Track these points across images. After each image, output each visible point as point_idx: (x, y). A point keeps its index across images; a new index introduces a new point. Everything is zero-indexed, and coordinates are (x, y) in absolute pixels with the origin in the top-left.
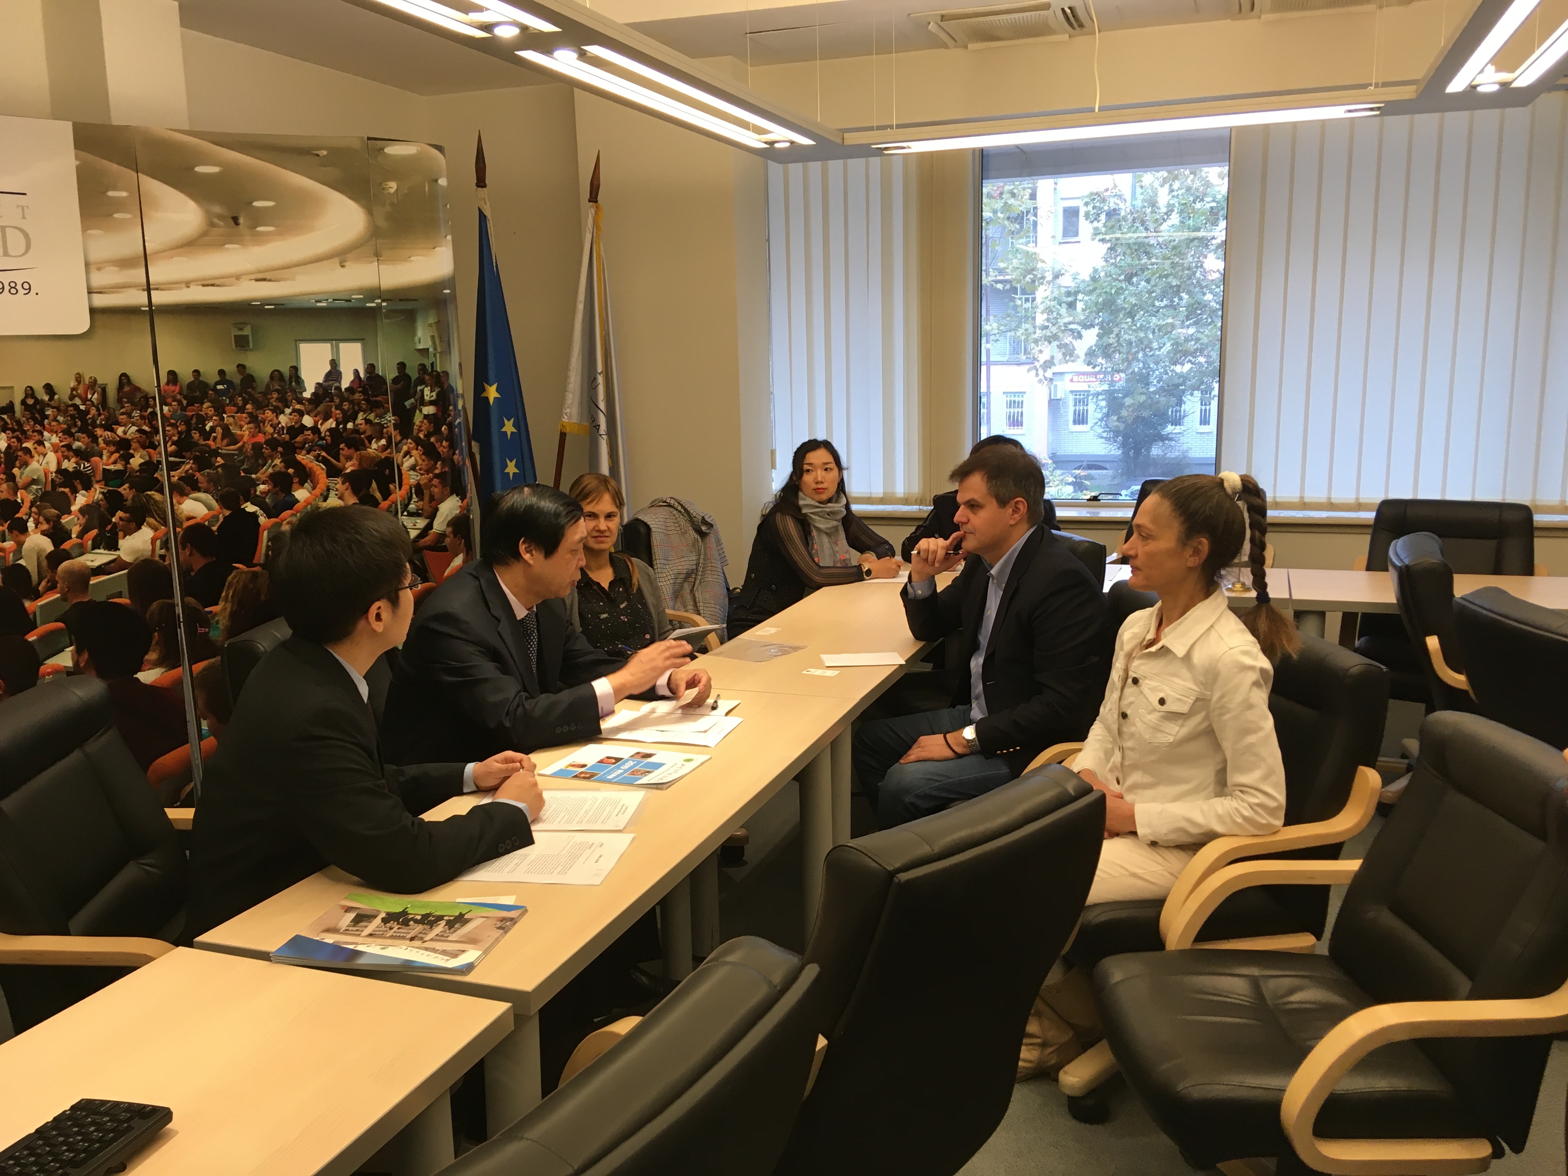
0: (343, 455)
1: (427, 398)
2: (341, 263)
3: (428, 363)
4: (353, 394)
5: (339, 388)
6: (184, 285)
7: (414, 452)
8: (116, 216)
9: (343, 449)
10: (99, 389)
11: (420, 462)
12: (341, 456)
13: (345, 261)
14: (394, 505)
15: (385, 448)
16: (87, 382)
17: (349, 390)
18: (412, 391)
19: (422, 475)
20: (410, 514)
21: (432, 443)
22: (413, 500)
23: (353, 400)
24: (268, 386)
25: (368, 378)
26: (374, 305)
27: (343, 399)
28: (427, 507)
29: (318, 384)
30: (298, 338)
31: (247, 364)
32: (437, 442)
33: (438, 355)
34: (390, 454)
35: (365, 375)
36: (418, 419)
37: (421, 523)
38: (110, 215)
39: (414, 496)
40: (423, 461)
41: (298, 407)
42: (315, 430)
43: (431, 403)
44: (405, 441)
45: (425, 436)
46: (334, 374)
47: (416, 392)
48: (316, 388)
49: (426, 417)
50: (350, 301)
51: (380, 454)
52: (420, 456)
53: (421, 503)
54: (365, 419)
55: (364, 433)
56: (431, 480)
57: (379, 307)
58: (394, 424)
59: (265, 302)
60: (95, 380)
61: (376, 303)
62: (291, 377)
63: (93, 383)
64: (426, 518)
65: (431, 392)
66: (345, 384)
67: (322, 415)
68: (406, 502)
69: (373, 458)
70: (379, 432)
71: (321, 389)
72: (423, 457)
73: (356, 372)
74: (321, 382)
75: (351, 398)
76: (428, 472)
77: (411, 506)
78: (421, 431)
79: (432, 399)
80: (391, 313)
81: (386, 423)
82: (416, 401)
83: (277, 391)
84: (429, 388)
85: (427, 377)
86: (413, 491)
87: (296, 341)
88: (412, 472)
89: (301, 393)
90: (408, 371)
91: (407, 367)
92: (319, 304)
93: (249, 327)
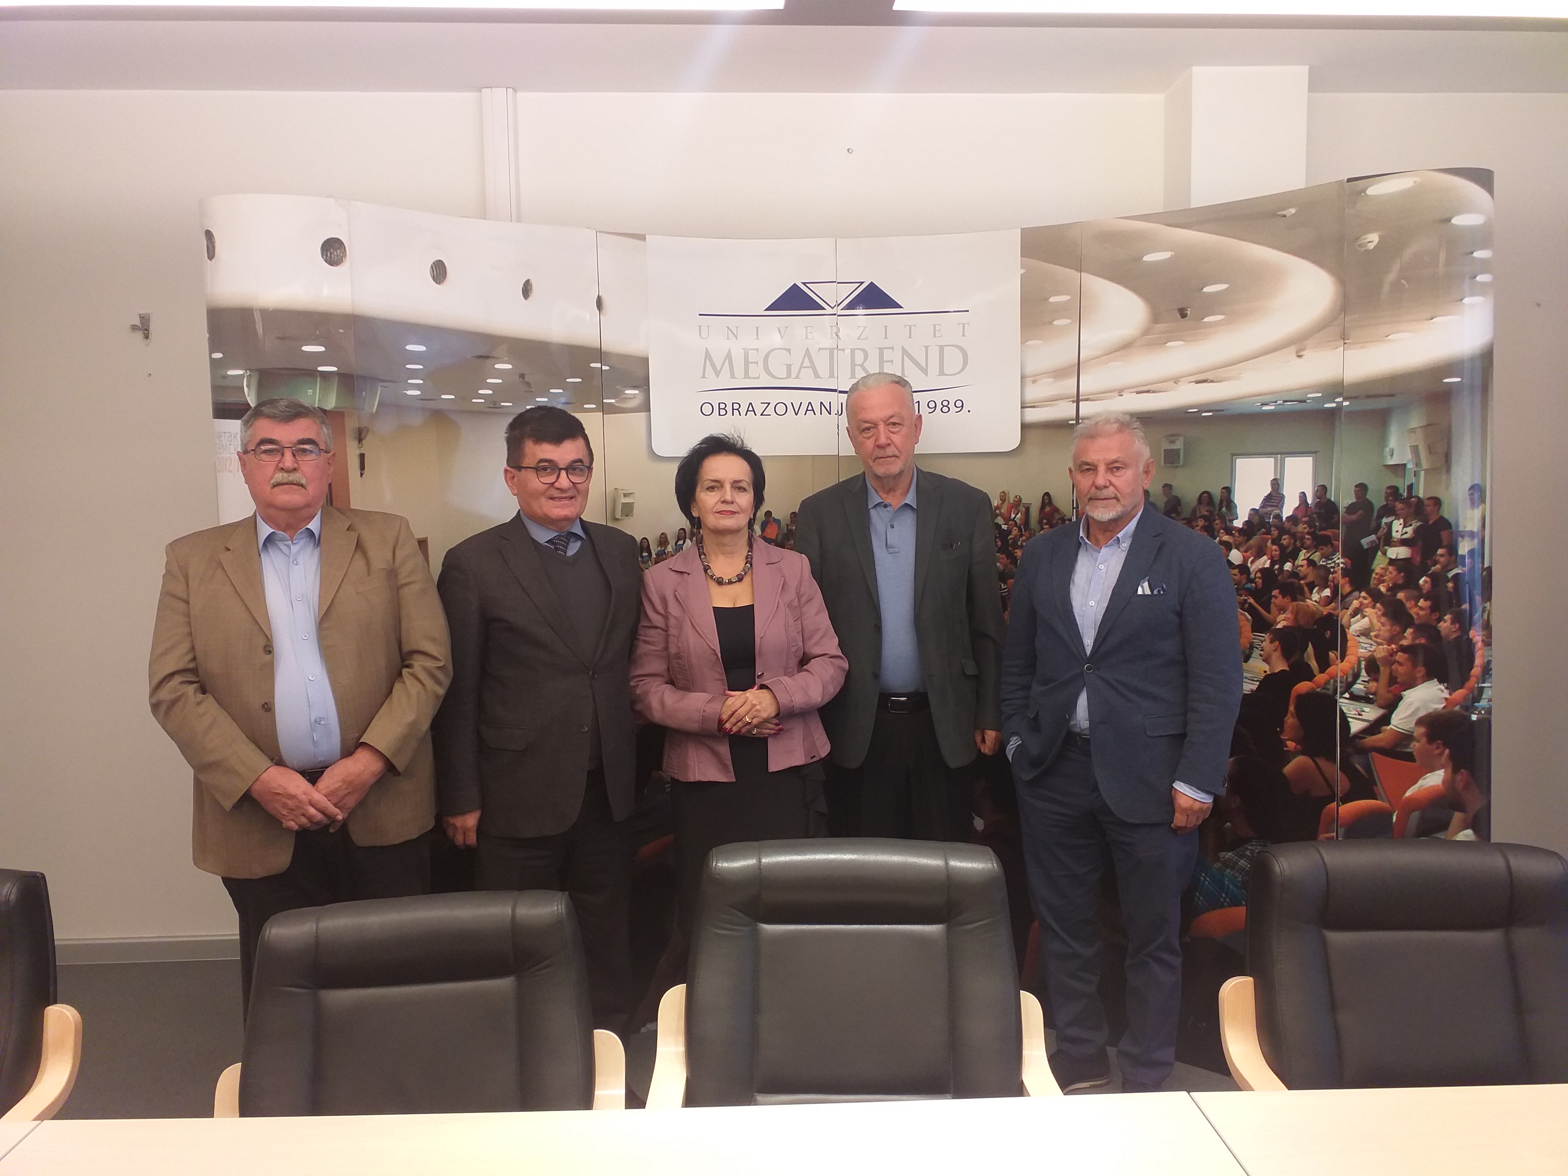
0: (1275, 605)
1: (1396, 535)
2: (1297, 352)
3: (1402, 485)
4: (1296, 525)
5: (1279, 517)
6: (1116, 394)
7: (1369, 611)
8: (1055, 323)
9: (1276, 597)
10: (1024, 509)
11: (1378, 625)
12: (1272, 605)
13: (1304, 349)
14: (1332, 681)
15: (1329, 601)
16: (1012, 502)
17: (1292, 519)
18: (1373, 524)
19: (1379, 644)
20: (1354, 698)
21: (1400, 601)
22: (1361, 679)
23: (1295, 533)
24: (1194, 511)
25: (1318, 505)
26: (1334, 405)
27: (1282, 531)
28: (1382, 691)
29: (1253, 510)
30: (1235, 452)
31: (1174, 484)
32: (1408, 599)
33: (1422, 473)
34: (1334, 609)
35: (1314, 500)
36: (1379, 563)
37: (1371, 713)
38: (1051, 323)
39: (1363, 673)
40: (1383, 625)
41: (1226, 538)
42: (1243, 568)
43: (1403, 542)
44: (1356, 594)
45: (1389, 589)
46: (1275, 498)
47: (1379, 526)
48: (1250, 515)
49: (1392, 562)
50: (1305, 401)
51: (1321, 608)
52: (1378, 617)
53: (1373, 685)
54: (1308, 559)
55: (1304, 578)
56: (1392, 654)
57: (1340, 407)
58: (1342, 568)
59: (1203, 407)
60: (1020, 500)
61: (1337, 403)
62: (1221, 501)
63: (1018, 502)
64: (1382, 708)
65: (1405, 527)
66: (1287, 511)
67: (1254, 551)
68: (1350, 679)
69: (1312, 614)
70: (1323, 578)
71: (1257, 517)
72: (1383, 619)
73: (1303, 495)
74: (1258, 508)
75: (1294, 529)
76: (1390, 641)
77: (1357, 686)
78: (1383, 581)
79: (1405, 536)
80: (1354, 416)
81: (1334, 567)
82: (1379, 539)
83: (1203, 517)
84: (1402, 521)
85: (1399, 506)
86: (1363, 666)
87: (1233, 455)
88: (1362, 639)
89: (1232, 521)
90: (1370, 496)
91: (1369, 490)
92: (1265, 408)
93: (1182, 439)
